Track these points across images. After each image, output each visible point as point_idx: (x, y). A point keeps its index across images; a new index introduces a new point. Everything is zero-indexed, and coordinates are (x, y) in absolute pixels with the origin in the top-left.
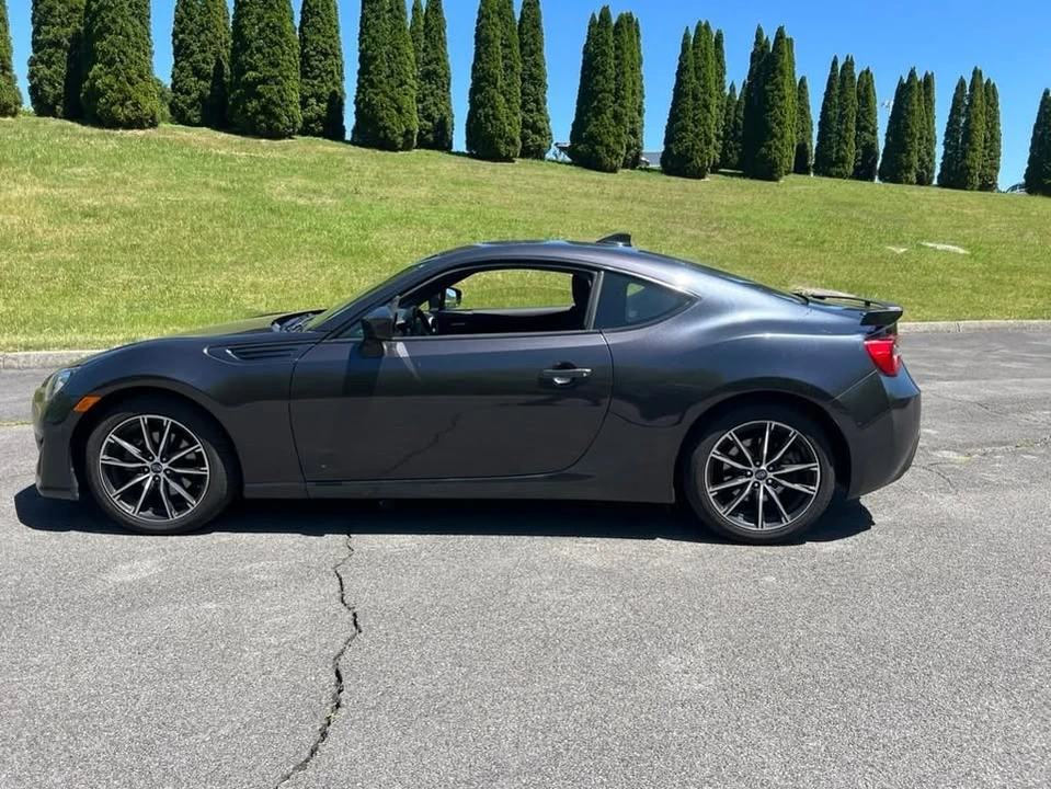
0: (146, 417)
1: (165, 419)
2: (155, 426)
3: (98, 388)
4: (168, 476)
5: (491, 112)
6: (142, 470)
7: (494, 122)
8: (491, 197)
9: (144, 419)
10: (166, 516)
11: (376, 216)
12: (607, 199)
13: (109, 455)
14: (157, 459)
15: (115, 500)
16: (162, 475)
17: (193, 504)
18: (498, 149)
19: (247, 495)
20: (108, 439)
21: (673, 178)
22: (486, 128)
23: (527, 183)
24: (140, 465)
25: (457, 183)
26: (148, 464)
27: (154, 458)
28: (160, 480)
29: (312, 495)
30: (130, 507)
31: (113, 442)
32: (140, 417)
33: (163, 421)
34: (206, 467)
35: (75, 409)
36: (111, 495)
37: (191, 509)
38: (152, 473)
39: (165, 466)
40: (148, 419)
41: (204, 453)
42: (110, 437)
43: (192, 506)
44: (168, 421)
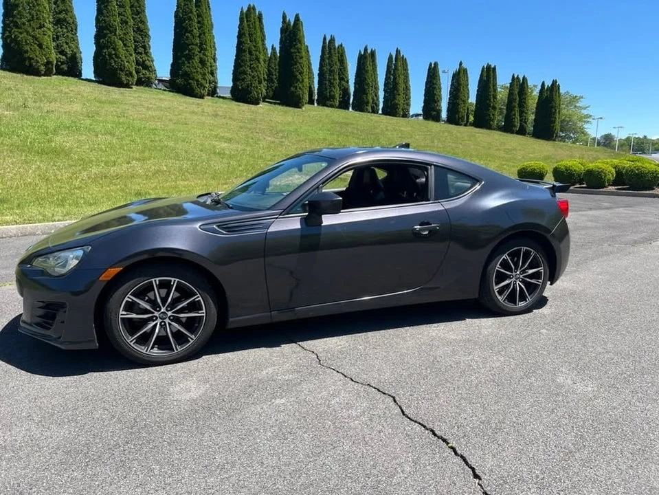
0: (157, 279)
1: (173, 279)
2: (164, 285)
3: (120, 261)
4: (171, 320)
5: (113, 52)
6: (151, 319)
7: (116, 59)
8: (131, 113)
9: (156, 281)
10: (171, 349)
11: (51, 125)
12: (209, 115)
13: (125, 311)
14: (163, 310)
15: (132, 344)
16: (167, 321)
17: (193, 338)
19: (230, 326)
20: (126, 299)
21: (241, 104)
22: (111, 64)
23: (151, 104)
24: (151, 315)
25: (101, 102)
26: (156, 314)
27: (160, 309)
28: (165, 324)
29: (275, 320)
30: (143, 348)
31: (130, 300)
32: (153, 280)
33: (171, 281)
34: (202, 310)
35: (100, 279)
36: (129, 341)
37: (192, 341)
38: (159, 321)
39: (170, 314)
40: (159, 280)
41: (202, 301)
42: (128, 297)
43: (192, 339)
44: (175, 281)
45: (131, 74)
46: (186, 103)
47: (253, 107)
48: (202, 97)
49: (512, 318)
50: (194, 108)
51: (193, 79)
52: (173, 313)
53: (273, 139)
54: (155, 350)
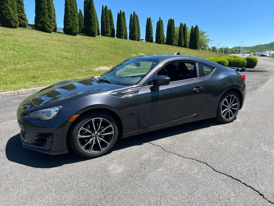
0: (94, 119)
1: (100, 118)
2: (97, 121)
3: (78, 112)
4: (100, 137)
5: (7, 12)
6: (91, 137)
7: (9, 15)
9: (93, 120)
10: (100, 150)
12: (56, 41)
13: (80, 135)
14: (96, 133)
15: (83, 149)
16: (98, 137)
18: (12, 24)
19: (123, 137)
20: (81, 129)
21: (69, 35)
22: (6, 17)
23: (28, 35)
24: (91, 135)
25: (4, 35)
26: (93, 135)
28: (97, 139)
29: (141, 133)
30: (88, 151)
31: (83, 130)
32: (92, 119)
33: (100, 119)
34: (113, 131)
35: (69, 121)
36: (82, 148)
37: (108, 146)
38: (94, 137)
39: (99, 134)
40: (95, 119)
41: (112, 127)
42: (82, 128)
43: (109, 145)
44: (101, 119)
45: (16, 22)
46: (45, 35)
47: (74, 37)
48: (50, 32)
49: (228, 124)
50: (48, 37)
51: (46, 24)
52: (100, 133)
53: (87, 51)
54: (93, 151)
